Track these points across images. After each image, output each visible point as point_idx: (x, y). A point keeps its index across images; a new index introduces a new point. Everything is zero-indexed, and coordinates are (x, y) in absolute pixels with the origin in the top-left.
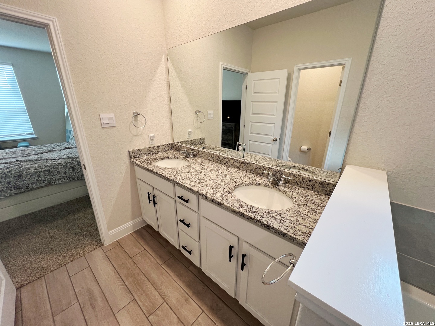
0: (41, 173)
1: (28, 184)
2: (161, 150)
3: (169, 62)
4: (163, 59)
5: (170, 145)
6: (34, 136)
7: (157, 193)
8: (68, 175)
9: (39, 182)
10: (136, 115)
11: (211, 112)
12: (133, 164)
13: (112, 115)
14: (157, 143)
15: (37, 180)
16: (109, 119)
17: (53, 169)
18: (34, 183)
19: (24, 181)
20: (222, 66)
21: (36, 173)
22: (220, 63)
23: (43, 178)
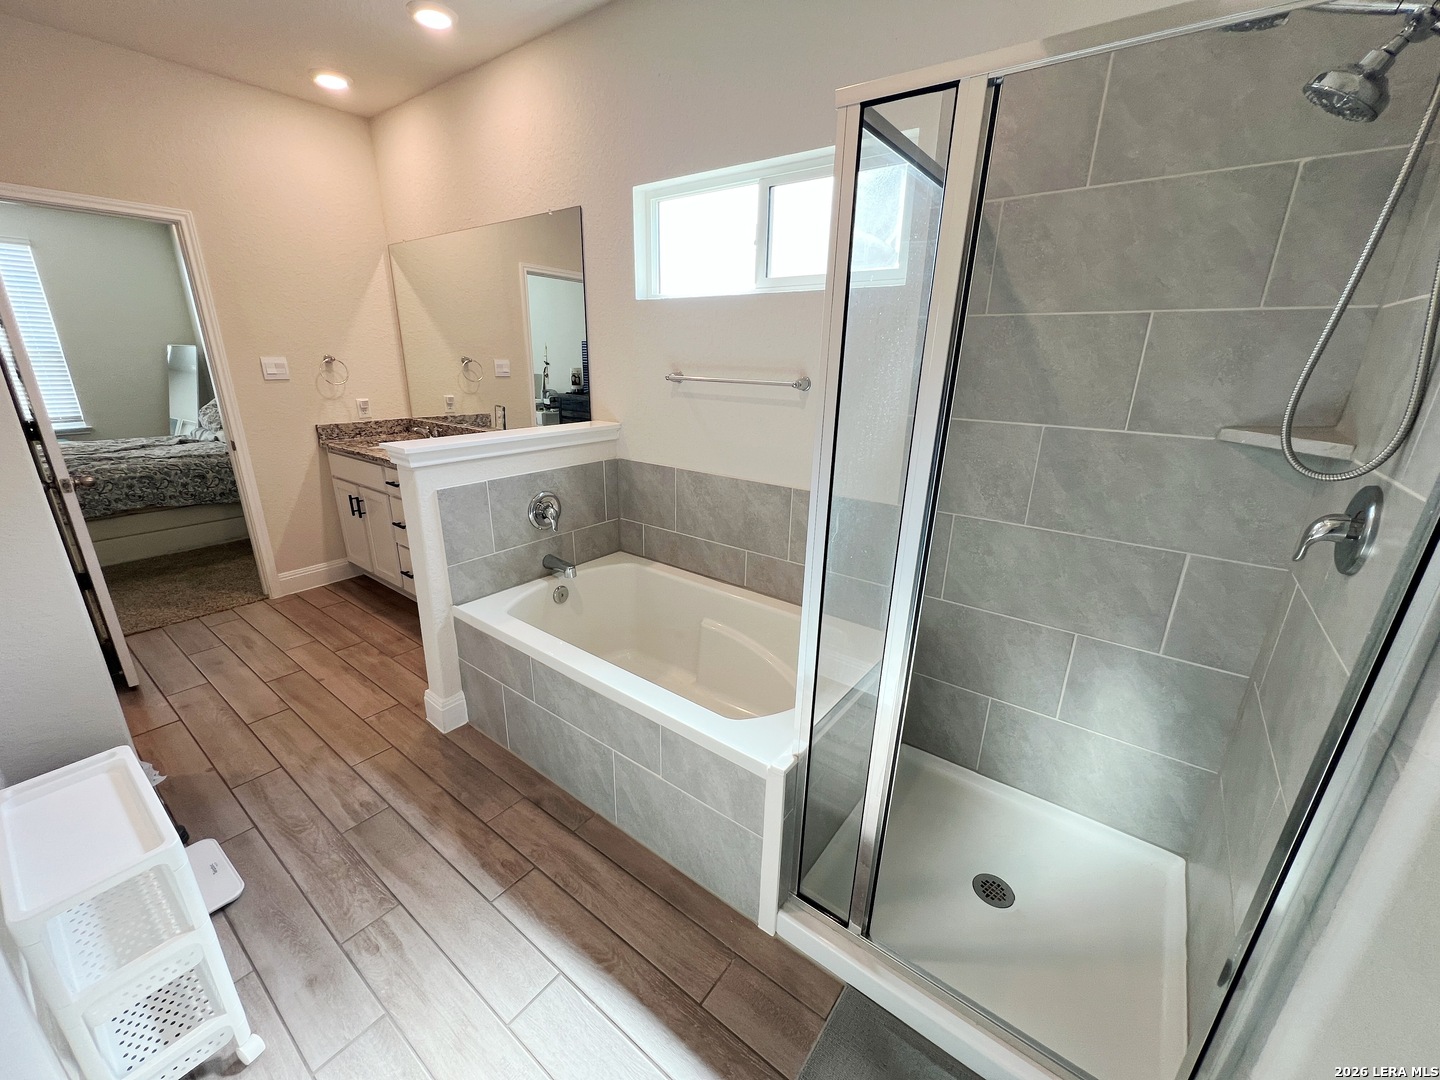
0: (135, 482)
1: (109, 501)
2: (384, 429)
3: (394, 262)
4: (382, 261)
5: (405, 422)
6: (83, 425)
7: (364, 494)
8: (191, 490)
9: (129, 499)
10: (330, 361)
11: (506, 362)
12: (324, 449)
13: (283, 360)
14: (375, 415)
15: (127, 495)
16: (277, 366)
17: (159, 476)
18: (121, 500)
19: (100, 494)
20: (526, 269)
21: (125, 479)
22: (520, 264)
23: (138, 492)
